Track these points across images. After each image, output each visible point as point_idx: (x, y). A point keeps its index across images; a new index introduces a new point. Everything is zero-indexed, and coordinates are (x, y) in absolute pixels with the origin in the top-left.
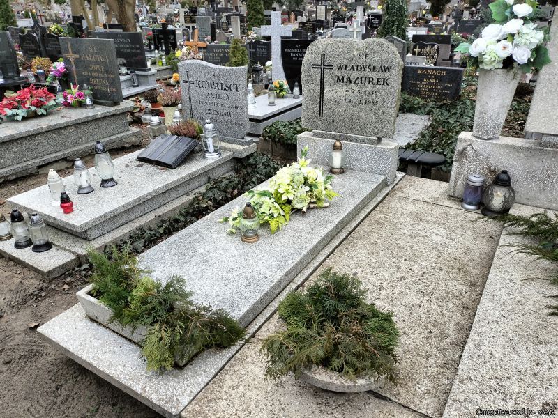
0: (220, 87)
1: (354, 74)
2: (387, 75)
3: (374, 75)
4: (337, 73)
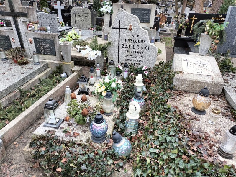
0: (50, 19)
1: (82, 15)
2: (88, 15)
4: (78, 15)
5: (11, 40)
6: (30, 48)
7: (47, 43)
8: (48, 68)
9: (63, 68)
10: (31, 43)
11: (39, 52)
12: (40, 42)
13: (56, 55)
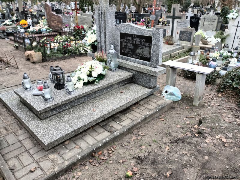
1: (210, 20)
2: (215, 20)
3: (213, 20)
4: (207, 20)
5: (167, 32)
6: (176, 36)
7: (187, 34)
8: (183, 49)
9: (192, 49)
10: (178, 33)
11: (181, 39)
12: (183, 33)
13: (190, 42)
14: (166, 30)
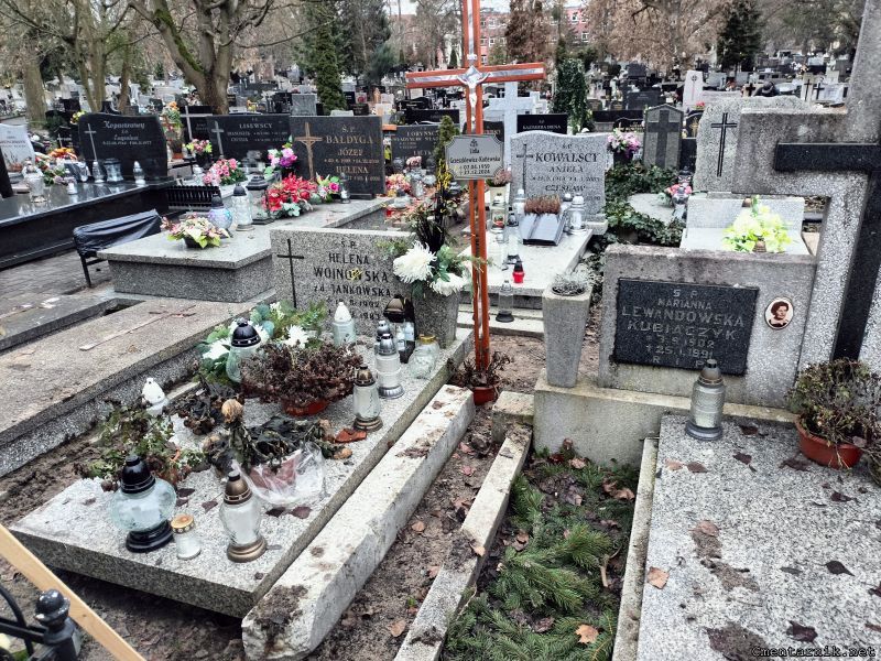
0: (570, 159)
5: (765, 316)
14: (753, 294)
